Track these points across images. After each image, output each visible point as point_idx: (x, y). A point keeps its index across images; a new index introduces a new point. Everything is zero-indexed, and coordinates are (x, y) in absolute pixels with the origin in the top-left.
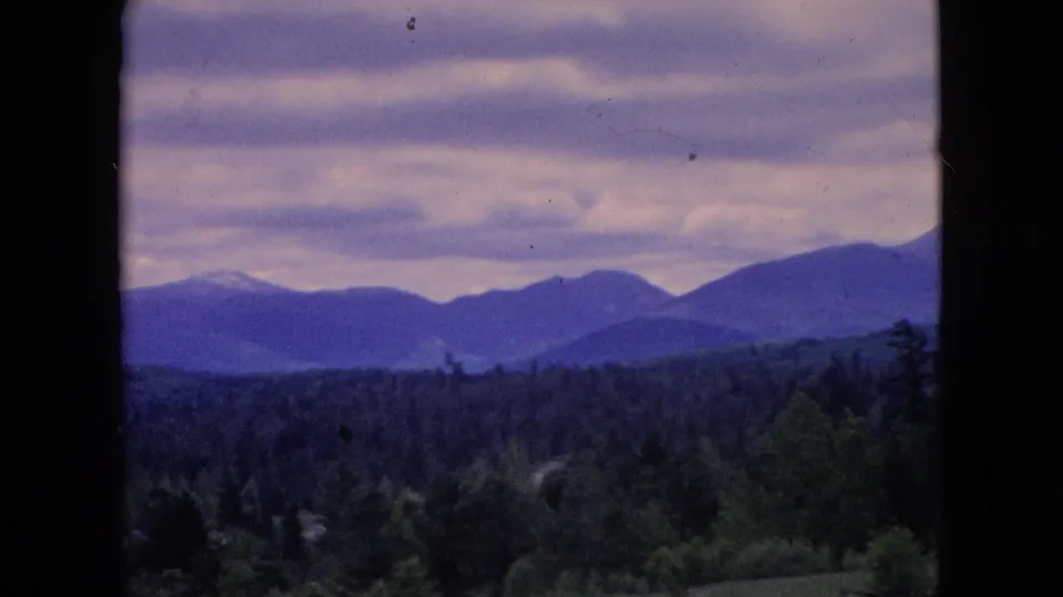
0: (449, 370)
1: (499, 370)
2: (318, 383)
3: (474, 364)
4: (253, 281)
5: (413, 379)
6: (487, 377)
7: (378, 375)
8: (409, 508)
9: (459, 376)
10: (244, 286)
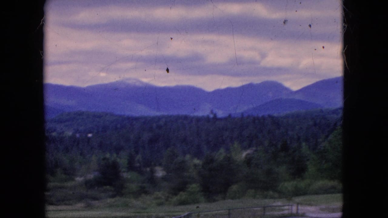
0: (212, 116)
1: (230, 116)
2: (164, 120)
3: (221, 114)
4: (142, 82)
5: (199, 119)
6: (225, 119)
7: (186, 117)
8: (195, 165)
9: (215, 118)
10: (138, 84)
